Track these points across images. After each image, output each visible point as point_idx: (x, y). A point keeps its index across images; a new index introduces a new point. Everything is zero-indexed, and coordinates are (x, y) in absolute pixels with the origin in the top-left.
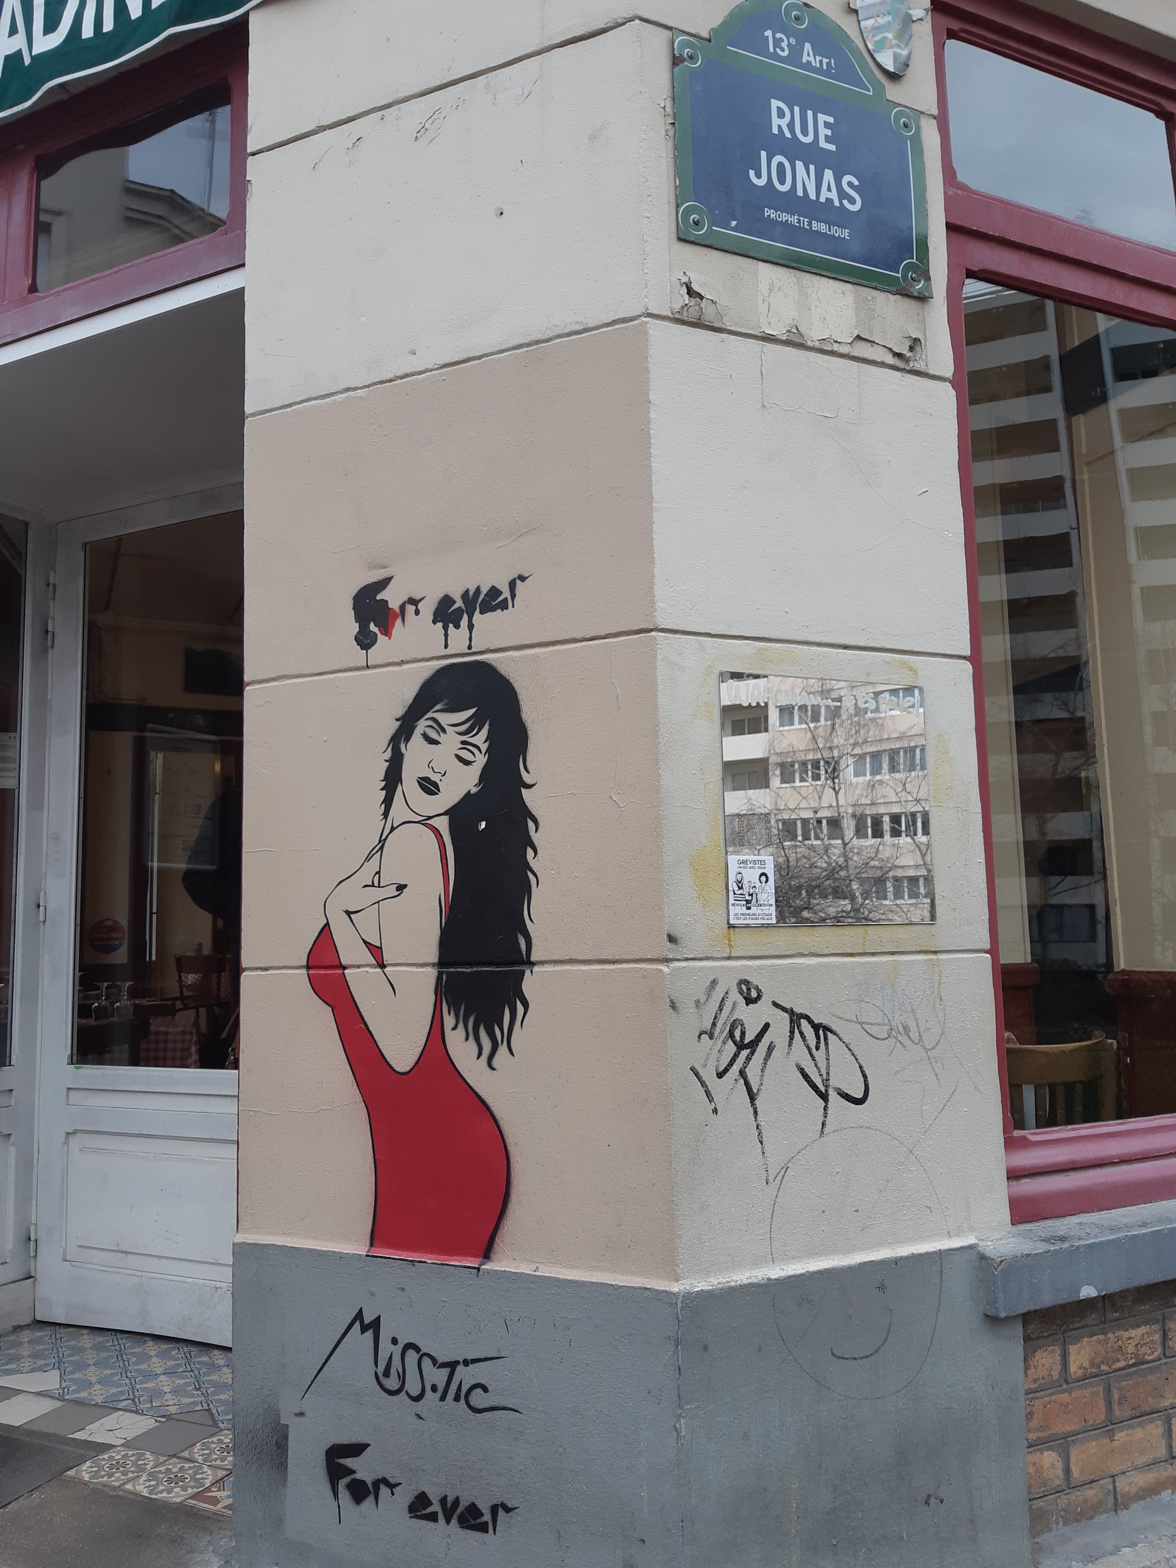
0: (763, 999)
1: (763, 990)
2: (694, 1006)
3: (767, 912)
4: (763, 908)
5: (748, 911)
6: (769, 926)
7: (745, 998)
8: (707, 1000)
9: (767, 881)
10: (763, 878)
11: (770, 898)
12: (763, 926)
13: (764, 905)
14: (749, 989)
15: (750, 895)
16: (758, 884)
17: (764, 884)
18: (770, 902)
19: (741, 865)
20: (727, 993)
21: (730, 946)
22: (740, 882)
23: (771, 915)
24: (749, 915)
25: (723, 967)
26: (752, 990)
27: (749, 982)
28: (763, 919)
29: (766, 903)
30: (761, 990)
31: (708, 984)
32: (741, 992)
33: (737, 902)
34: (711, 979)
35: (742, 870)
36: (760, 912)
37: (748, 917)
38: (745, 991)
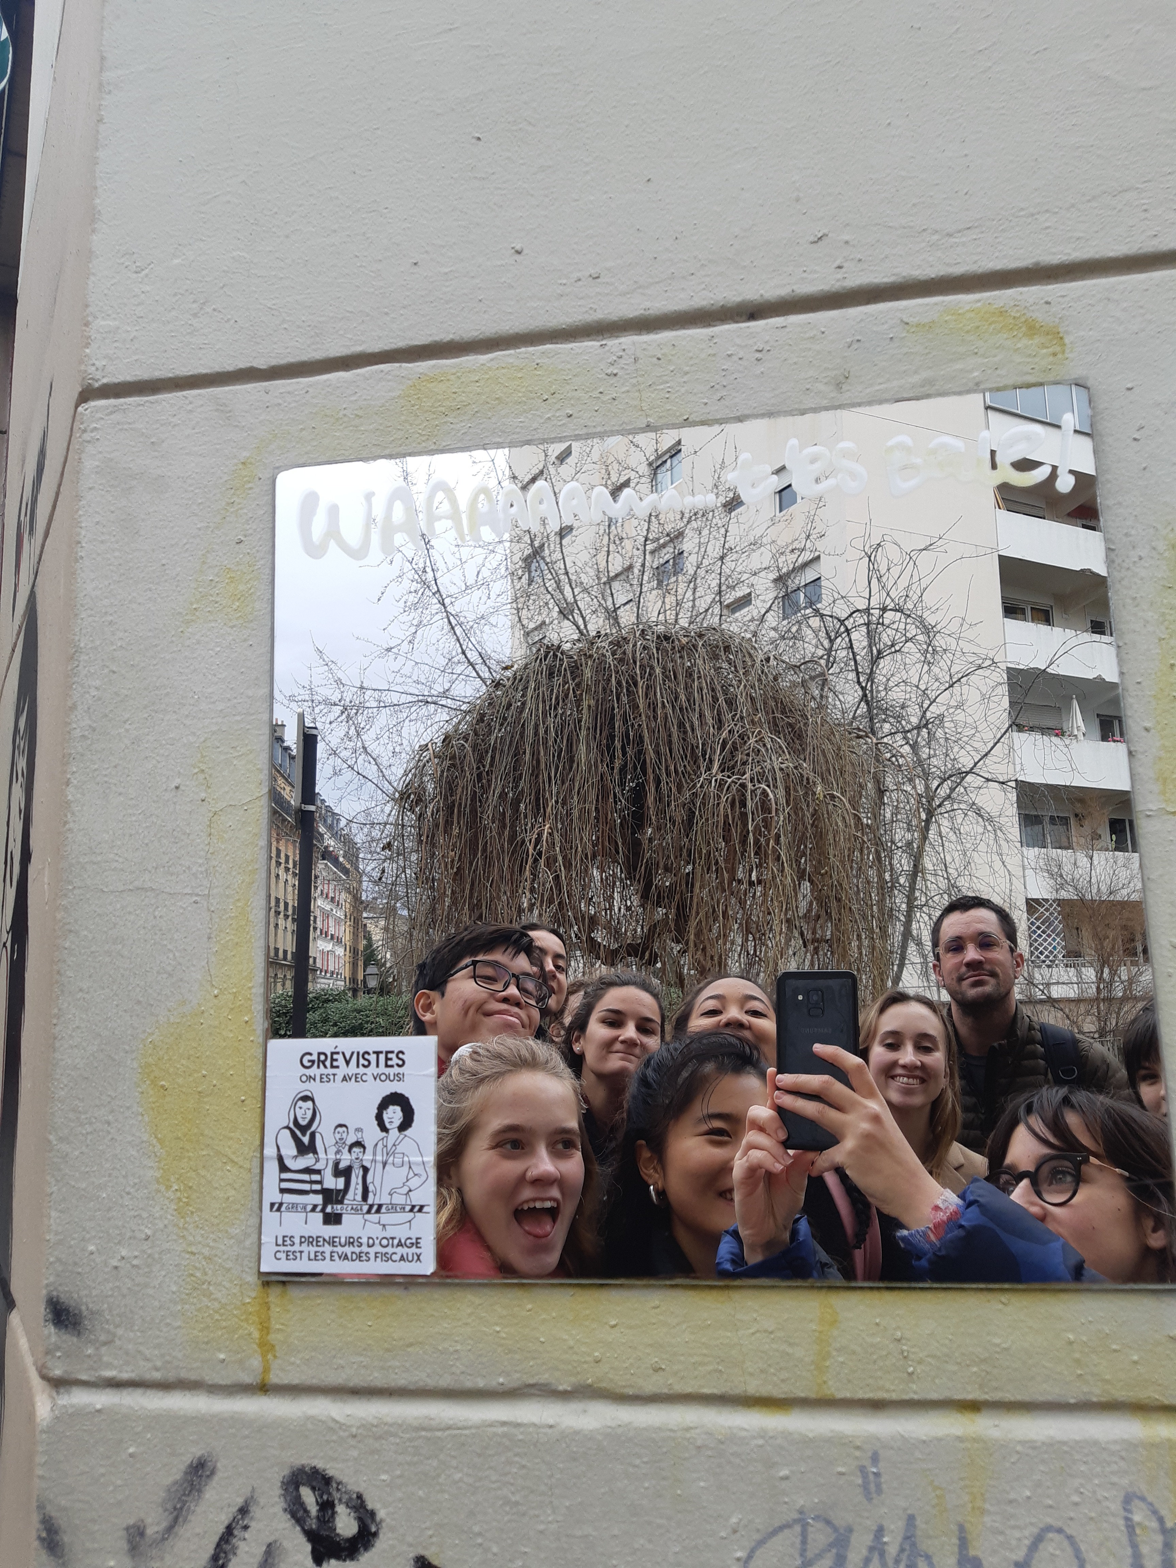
0: (381, 1544)
1: (381, 1514)
2: (126, 1546)
3: (401, 1233)
4: (385, 1218)
5: (330, 1231)
6: (410, 1282)
7: (311, 1536)
8: (170, 1529)
9: (406, 1123)
10: (394, 1114)
11: (414, 1183)
12: (387, 1281)
13: (393, 1208)
14: (327, 1507)
15: (338, 1172)
16: (372, 1134)
17: (394, 1133)
18: (416, 1199)
19: (314, 1071)
20: (244, 1511)
21: (266, 1347)
22: (304, 1129)
23: (417, 1244)
24: (332, 1242)
25: (236, 1421)
26: (341, 1509)
27: (327, 1480)
28: (387, 1258)
29: (399, 1199)
30: (372, 1514)
31: (178, 1476)
32: (297, 1511)
33: (288, 1198)
34: (187, 1459)
35: (314, 1088)
36: (375, 1231)
37: (327, 1249)
38: (313, 1509)
